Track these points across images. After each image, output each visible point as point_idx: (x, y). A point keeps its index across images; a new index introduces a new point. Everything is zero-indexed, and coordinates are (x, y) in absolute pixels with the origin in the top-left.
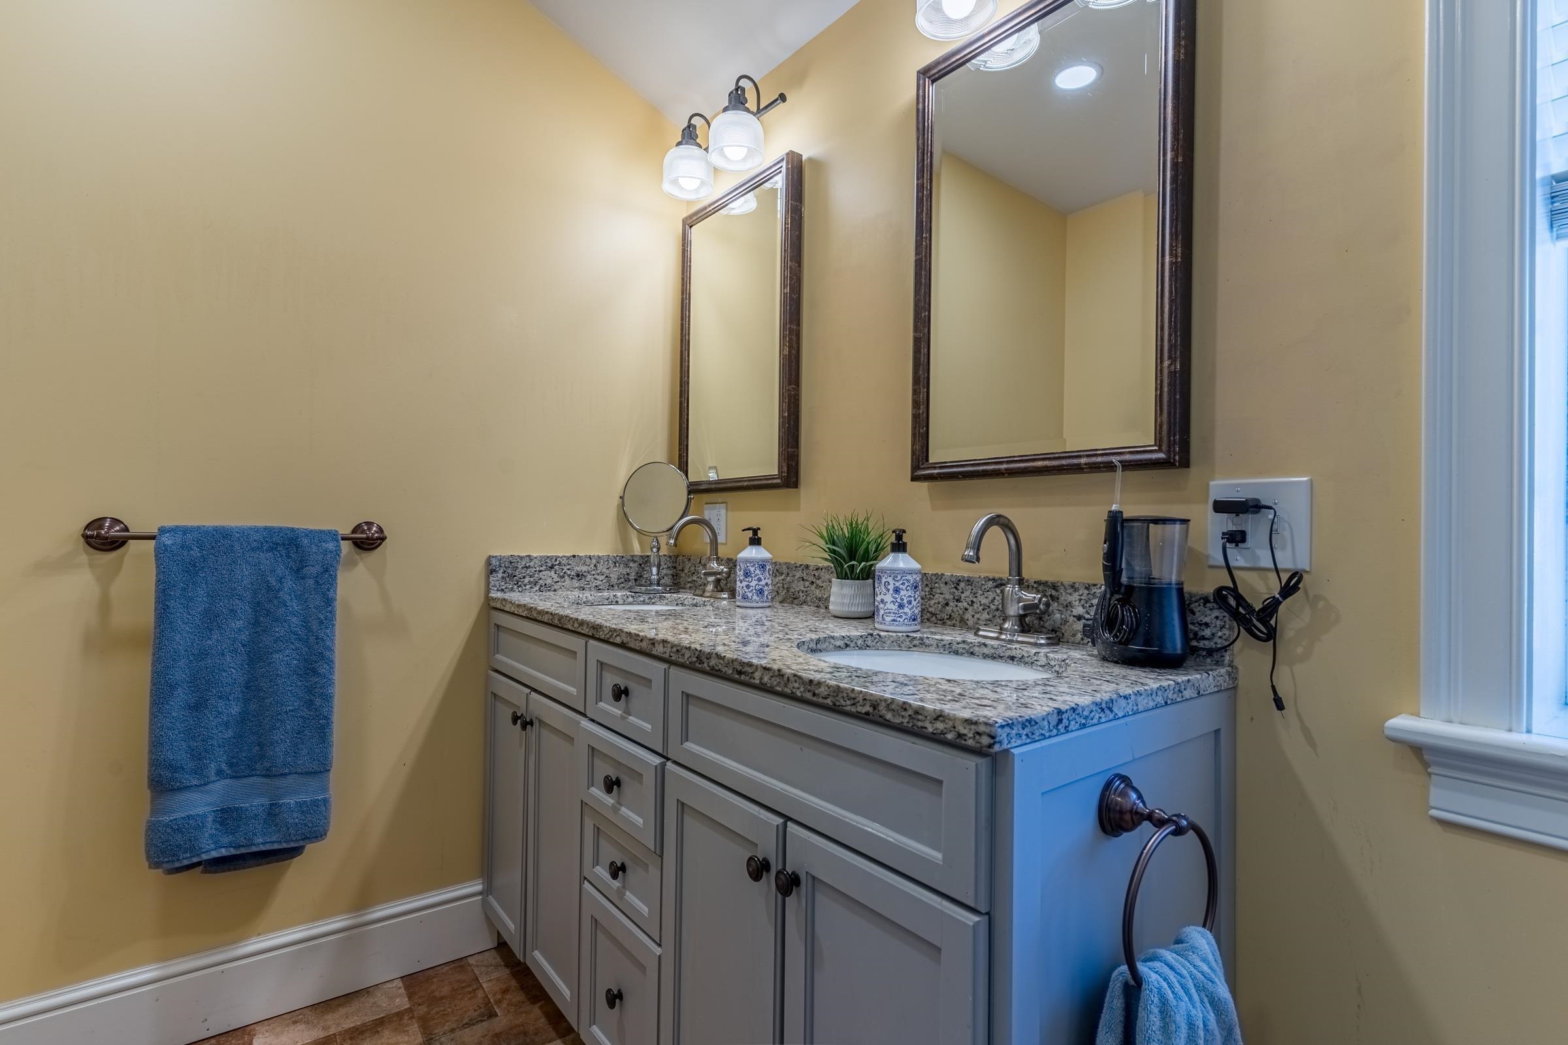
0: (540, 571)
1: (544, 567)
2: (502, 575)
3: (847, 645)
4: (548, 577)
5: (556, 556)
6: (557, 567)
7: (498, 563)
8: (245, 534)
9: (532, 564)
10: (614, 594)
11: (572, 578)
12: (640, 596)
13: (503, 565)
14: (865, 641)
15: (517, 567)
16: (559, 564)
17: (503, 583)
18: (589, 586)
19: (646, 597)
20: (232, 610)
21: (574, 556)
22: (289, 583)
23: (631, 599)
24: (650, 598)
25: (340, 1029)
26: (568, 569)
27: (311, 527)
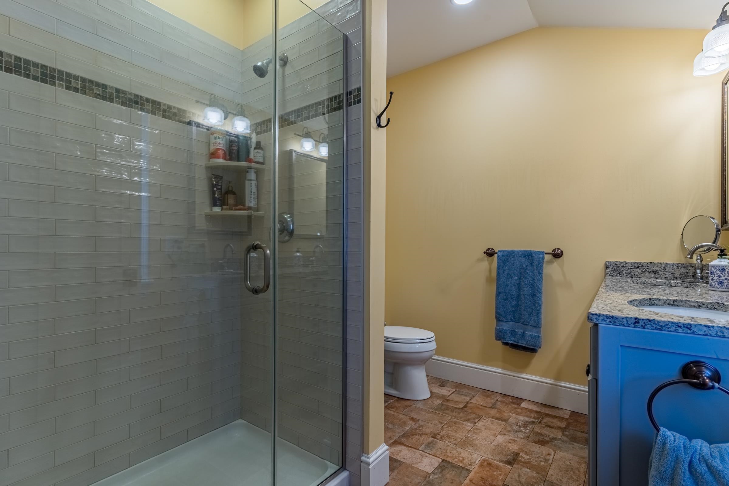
0: (631, 269)
1: (633, 267)
2: (611, 269)
3: (700, 306)
4: (636, 271)
5: (640, 262)
6: (641, 267)
7: (609, 264)
8: (518, 252)
9: (627, 265)
10: (669, 281)
11: (650, 273)
12: (685, 283)
13: (612, 265)
14: (713, 305)
15: (619, 267)
16: (642, 266)
17: (612, 273)
18: (660, 277)
19: (689, 284)
20: (514, 274)
21: (651, 263)
22: (529, 267)
23: (679, 285)
24: (690, 285)
25: (545, 412)
26: (648, 269)
27: (536, 250)
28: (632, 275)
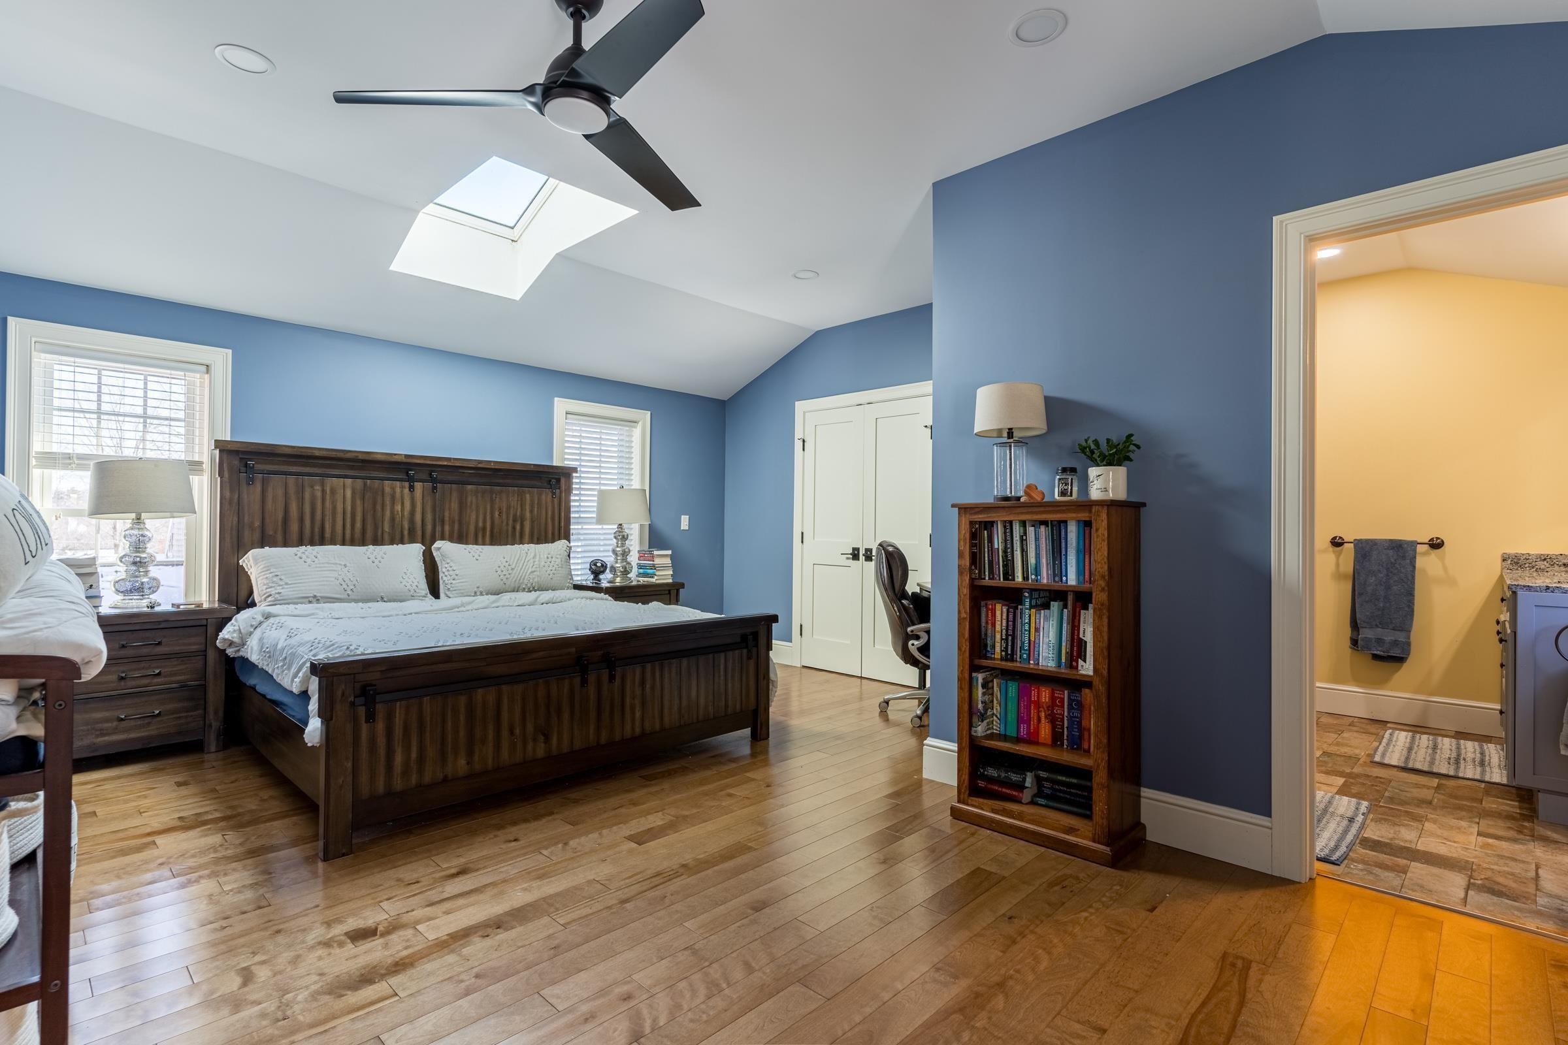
0: (1536, 562)
1: (1539, 560)
2: (1510, 562)
4: (1542, 565)
5: (1547, 554)
6: (1548, 560)
7: (1508, 556)
9: (1530, 557)
11: (1560, 566)
13: (1511, 558)
15: (1520, 559)
16: (1550, 558)
17: (1511, 566)
21: (1561, 555)
22: (1399, 561)
26: (1557, 561)
28: (1537, 569)
